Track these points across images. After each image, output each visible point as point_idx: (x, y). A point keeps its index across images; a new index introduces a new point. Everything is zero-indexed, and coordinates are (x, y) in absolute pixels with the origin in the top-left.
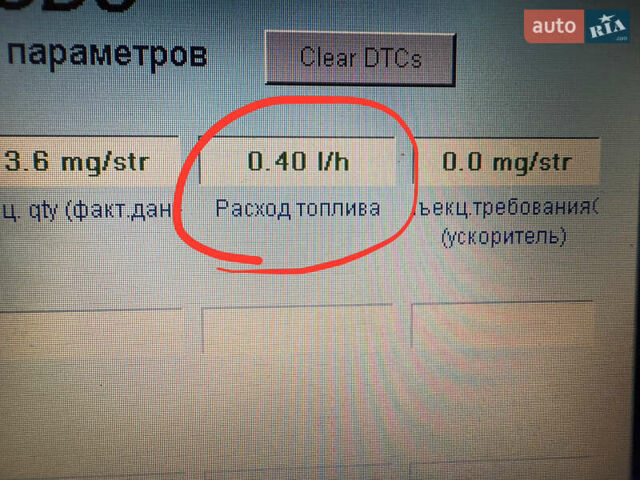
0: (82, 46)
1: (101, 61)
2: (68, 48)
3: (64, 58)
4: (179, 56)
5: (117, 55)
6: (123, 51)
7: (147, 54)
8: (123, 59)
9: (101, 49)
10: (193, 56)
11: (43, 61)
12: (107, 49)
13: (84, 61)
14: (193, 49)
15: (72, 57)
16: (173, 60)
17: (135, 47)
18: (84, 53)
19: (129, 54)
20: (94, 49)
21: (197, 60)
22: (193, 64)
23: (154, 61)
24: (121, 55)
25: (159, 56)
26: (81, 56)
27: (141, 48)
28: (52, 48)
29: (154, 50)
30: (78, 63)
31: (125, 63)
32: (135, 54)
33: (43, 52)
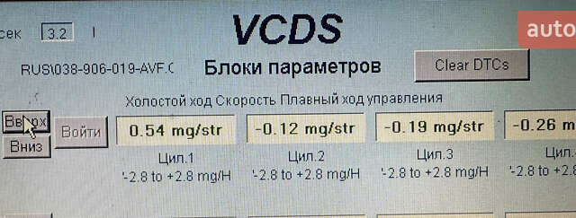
0: (310, 63)
1: (320, 71)
2: (302, 65)
3: (300, 70)
4: (365, 67)
5: (330, 68)
6: (333, 65)
7: (346, 66)
8: (333, 70)
9: (320, 64)
10: (373, 67)
11: (288, 72)
12: (324, 64)
13: (311, 72)
14: (373, 63)
15: (304, 70)
16: (361, 70)
17: (340, 63)
18: (311, 67)
19: (336, 67)
20: (317, 64)
21: (375, 69)
22: (373, 71)
23: (350, 70)
24: (332, 67)
25: (353, 67)
26: (309, 69)
27: (343, 63)
28: (294, 65)
29: (350, 64)
30: (307, 73)
31: (334, 72)
32: (340, 66)
33: (288, 67)
